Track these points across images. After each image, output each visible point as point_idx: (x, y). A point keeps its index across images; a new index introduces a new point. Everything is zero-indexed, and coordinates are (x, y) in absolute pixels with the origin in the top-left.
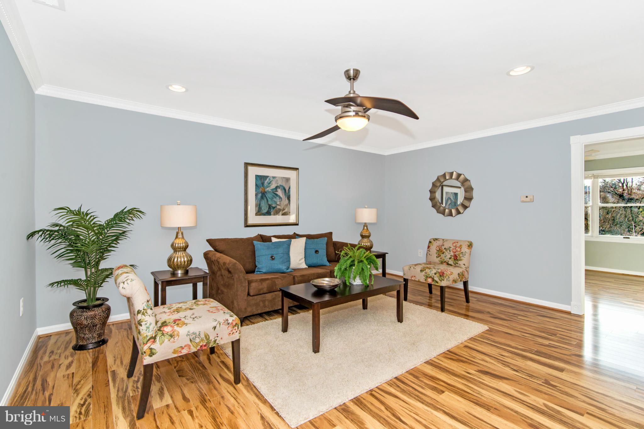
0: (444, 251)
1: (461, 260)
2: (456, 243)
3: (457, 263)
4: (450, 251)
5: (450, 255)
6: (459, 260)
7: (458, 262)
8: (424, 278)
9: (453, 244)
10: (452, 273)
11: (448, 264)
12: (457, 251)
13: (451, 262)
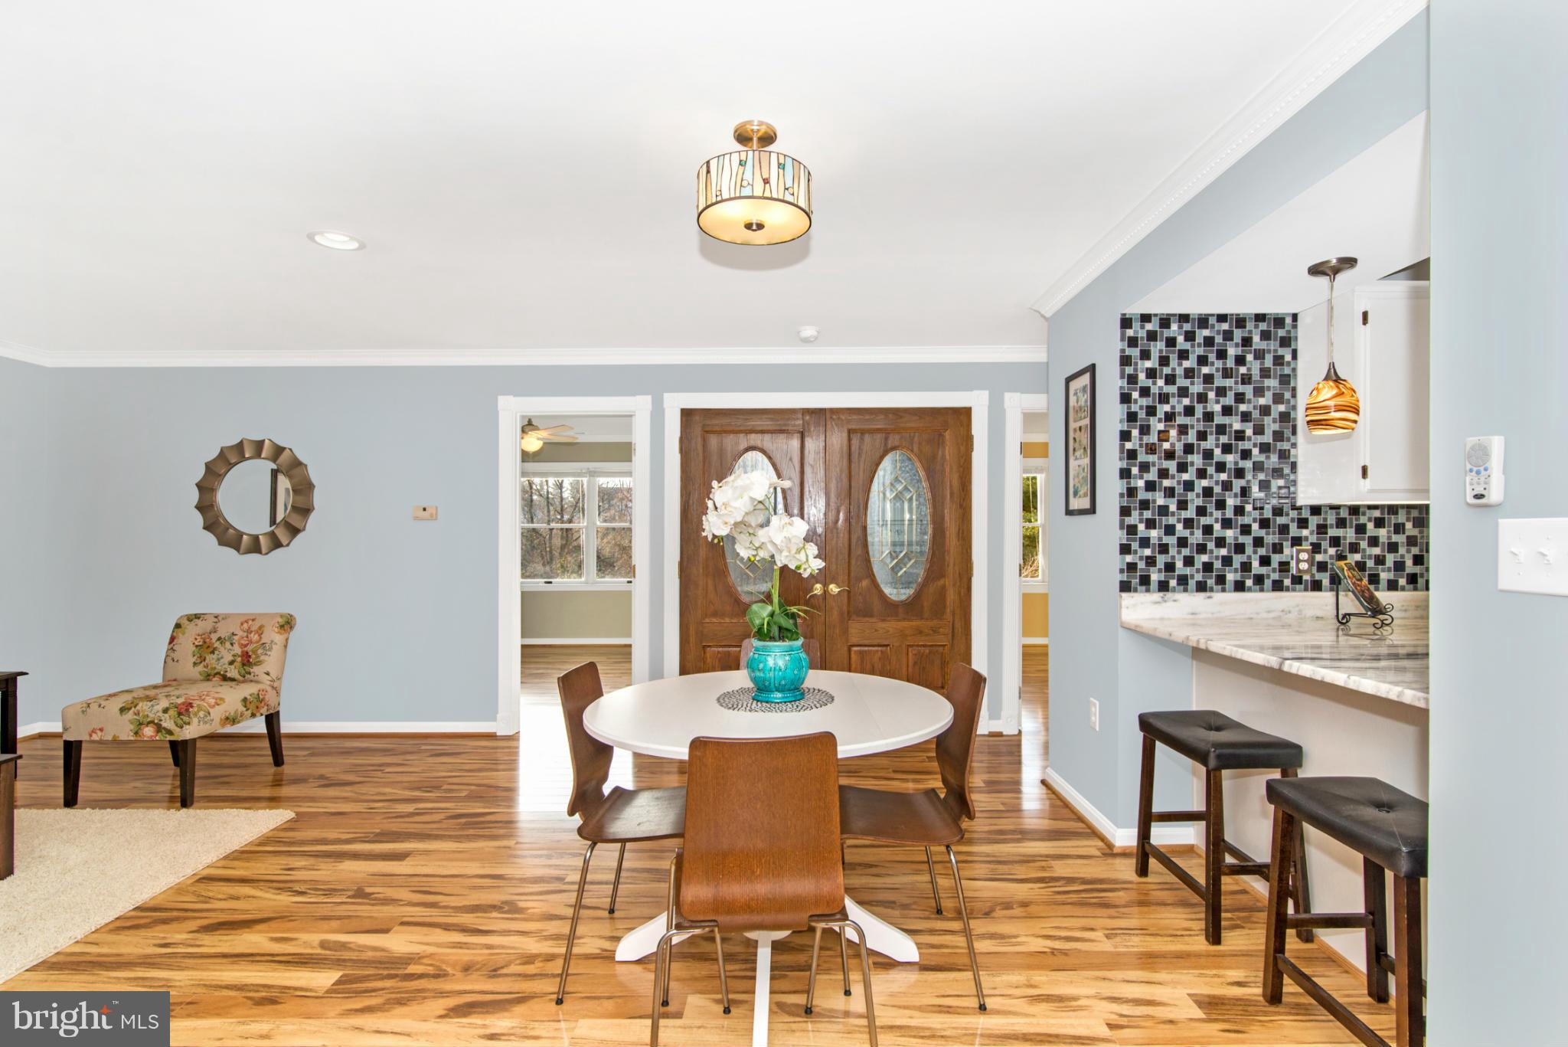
0: (217, 644)
1: (259, 663)
2: (250, 622)
3: (250, 673)
4: (232, 644)
5: (233, 653)
6: (255, 664)
7: (252, 670)
8: (132, 727)
9: (242, 624)
10: (219, 701)
11: (225, 678)
12: (251, 642)
13: (233, 672)
